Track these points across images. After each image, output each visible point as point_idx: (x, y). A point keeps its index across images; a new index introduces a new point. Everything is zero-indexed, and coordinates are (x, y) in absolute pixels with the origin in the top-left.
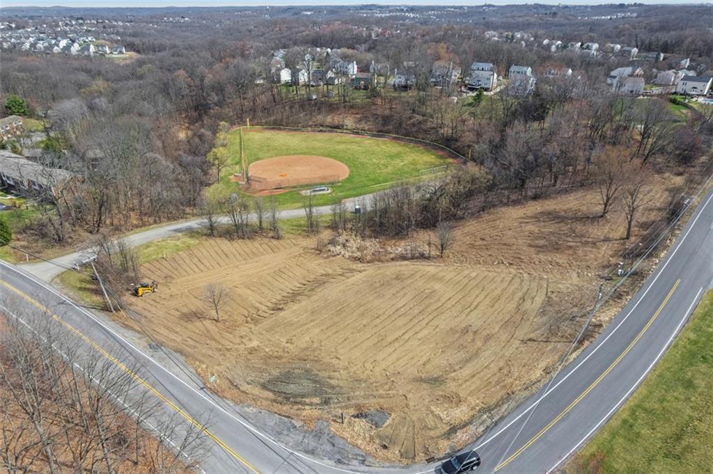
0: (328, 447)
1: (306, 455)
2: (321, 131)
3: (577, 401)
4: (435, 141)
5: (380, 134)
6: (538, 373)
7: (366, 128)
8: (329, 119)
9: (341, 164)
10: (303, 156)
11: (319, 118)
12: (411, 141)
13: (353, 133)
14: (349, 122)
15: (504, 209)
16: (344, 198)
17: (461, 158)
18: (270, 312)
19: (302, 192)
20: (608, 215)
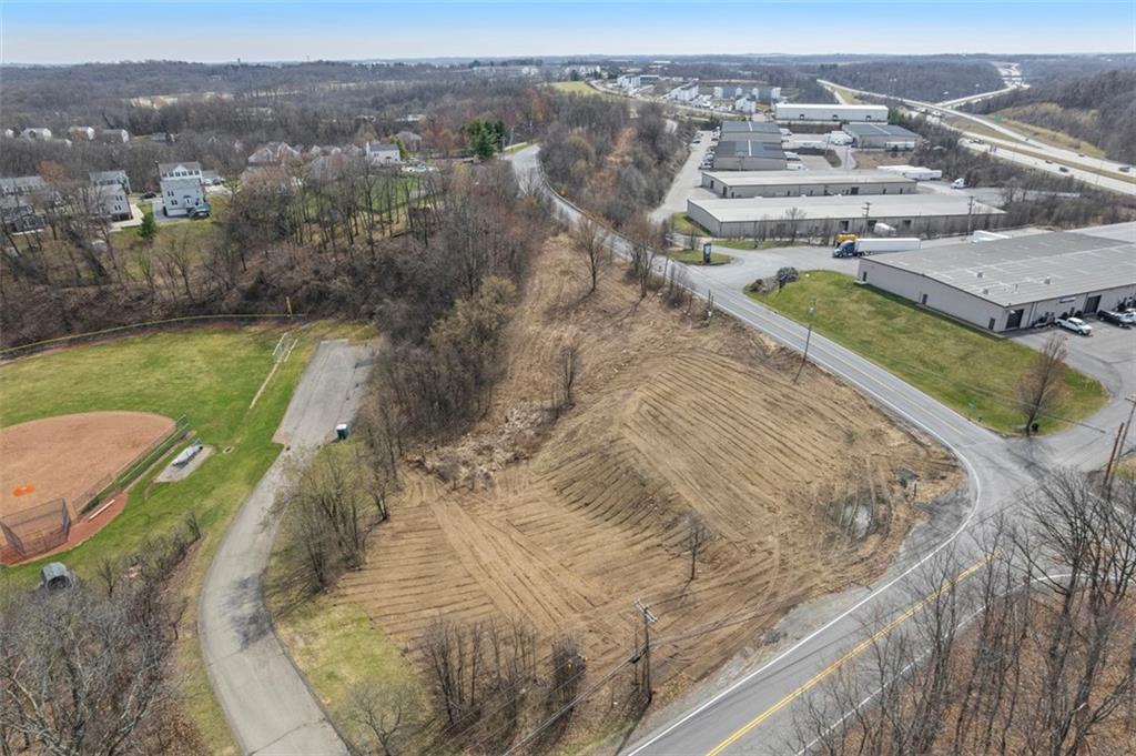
0: (950, 508)
3: (881, 383)
4: (170, 316)
5: (26, 345)
6: (844, 389)
9: (92, 414)
16: (270, 439)
17: (265, 319)
18: (677, 529)
19: (162, 478)
20: (597, 287)
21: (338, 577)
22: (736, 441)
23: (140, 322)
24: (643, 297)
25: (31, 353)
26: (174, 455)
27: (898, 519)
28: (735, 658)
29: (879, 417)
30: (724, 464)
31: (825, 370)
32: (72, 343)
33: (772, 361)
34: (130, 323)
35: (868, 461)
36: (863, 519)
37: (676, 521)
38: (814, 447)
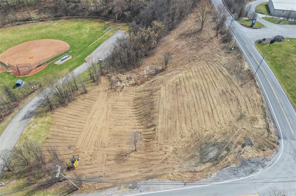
0: (253, 165)
1: (253, 174)
2: (18, 24)
3: (277, 98)
4: (90, 15)
5: (57, 18)
6: (258, 95)
7: (47, 16)
8: (19, 16)
9: (56, 40)
10: (27, 43)
11: (11, 16)
12: (77, 18)
13: (40, 21)
14: (33, 15)
15: (165, 38)
16: (85, 58)
17: (111, 20)
18: (149, 130)
19: (56, 63)
20: (203, 29)
21: (57, 107)
22: (196, 104)
23: (83, 15)
24: (216, 36)
26: (61, 58)
27: (226, 160)
28: (115, 188)
29: (262, 112)
30: (183, 112)
31: (258, 84)
32: (67, 19)
33: (241, 74)
34: (80, 15)
35: (238, 130)
36: (212, 155)
37: (151, 127)
38: (223, 116)
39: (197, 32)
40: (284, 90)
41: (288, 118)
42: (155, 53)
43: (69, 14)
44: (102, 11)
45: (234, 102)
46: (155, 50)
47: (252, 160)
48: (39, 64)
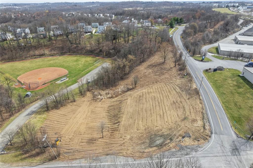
0: (189, 150)
2: (35, 58)
3: (214, 107)
4: (86, 52)
5: (62, 54)
6: (200, 105)
7: (56, 53)
8: (37, 52)
9: (59, 68)
10: (39, 69)
11: (32, 53)
13: (51, 56)
14: (47, 52)
15: (137, 68)
16: (77, 80)
17: (101, 56)
18: (115, 125)
19: (56, 82)
20: (166, 62)
21: (52, 109)
22: (152, 109)
23: (81, 53)
24: (175, 66)
25: (63, 55)
26: (61, 79)
27: (168, 146)
28: (83, 159)
29: (201, 115)
30: (141, 114)
31: (201, 98)
32: (69, 54)
33: (189, 91)
35: (181, 127)
36: (158, 142)
37: (117, 123)
38: (171, 118)
39: (161, 64)
40: (220, 102)
41: (220, 120)
42: (129, 77)
43: (71, 51)
44: (95, 50)
45: (181, 109)
46: (129, 75)
47: (189, 147)
48: (45, 83)
